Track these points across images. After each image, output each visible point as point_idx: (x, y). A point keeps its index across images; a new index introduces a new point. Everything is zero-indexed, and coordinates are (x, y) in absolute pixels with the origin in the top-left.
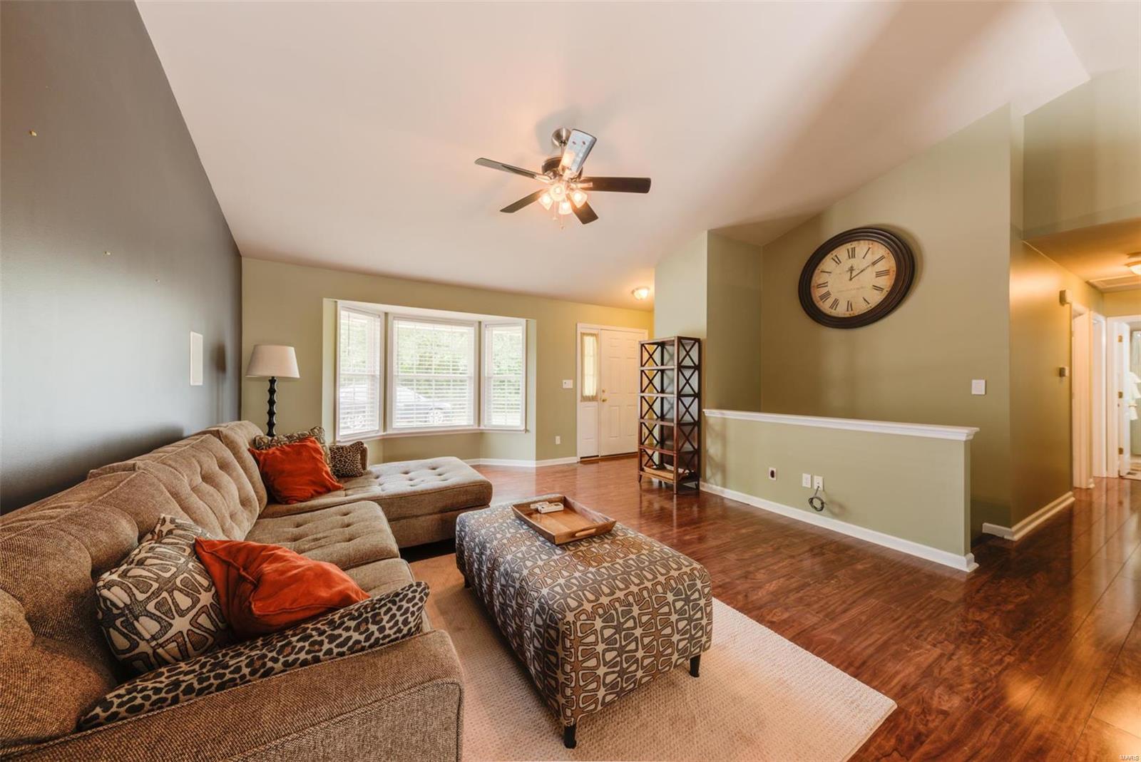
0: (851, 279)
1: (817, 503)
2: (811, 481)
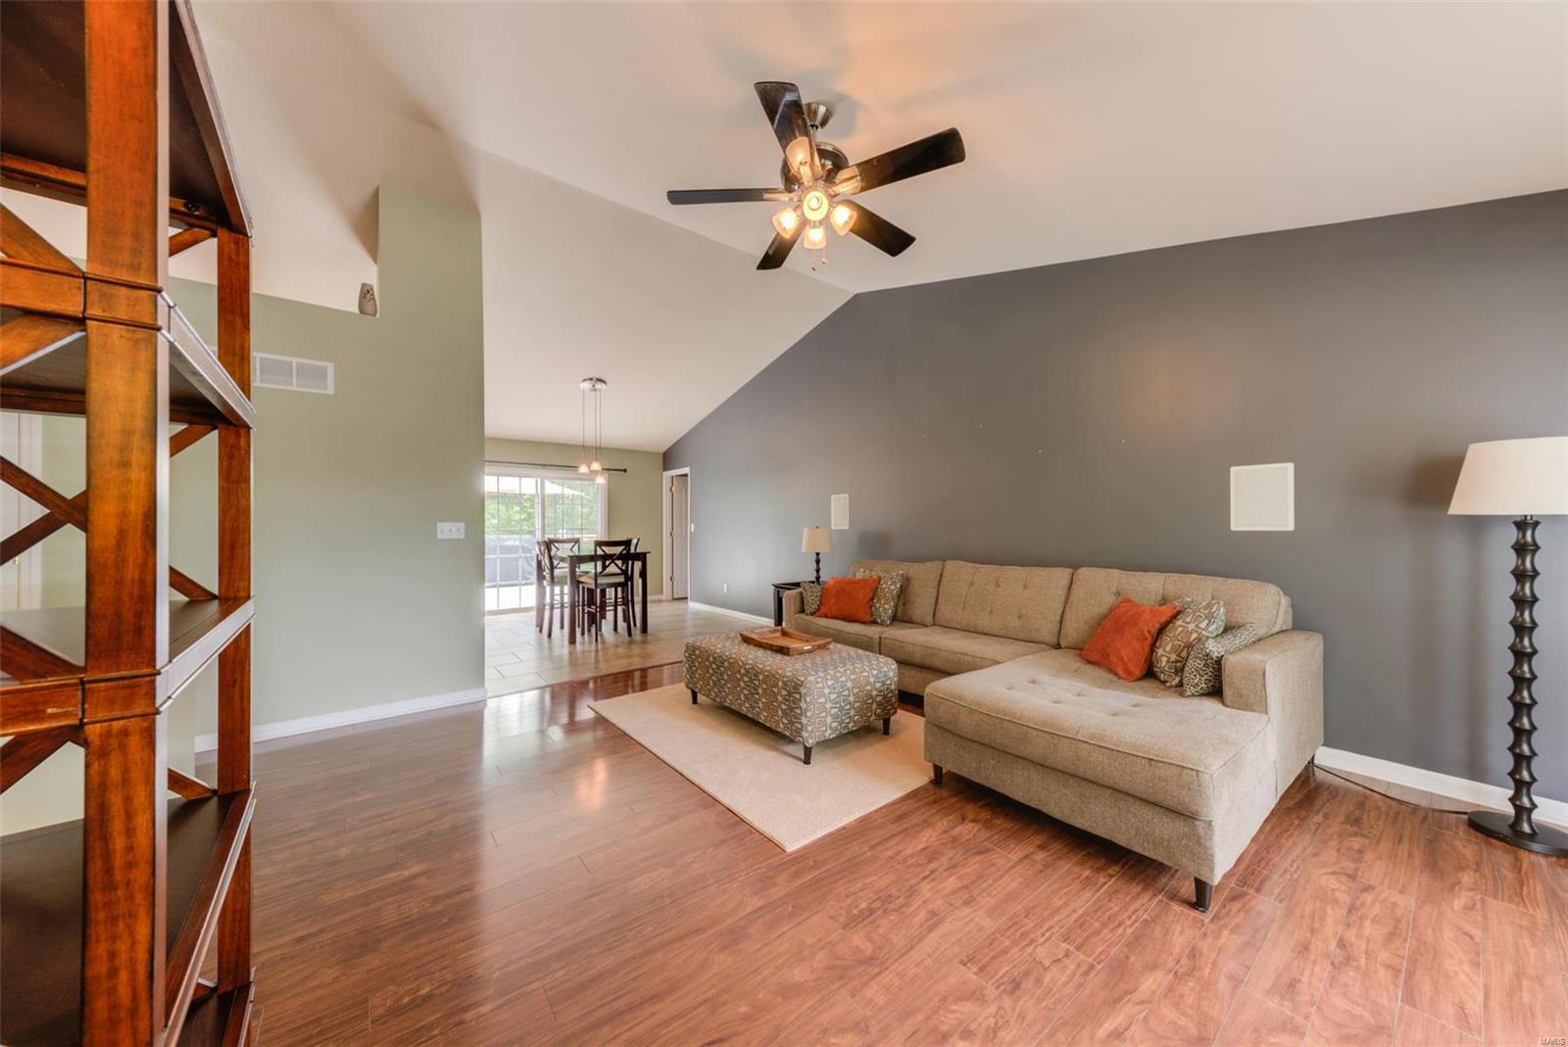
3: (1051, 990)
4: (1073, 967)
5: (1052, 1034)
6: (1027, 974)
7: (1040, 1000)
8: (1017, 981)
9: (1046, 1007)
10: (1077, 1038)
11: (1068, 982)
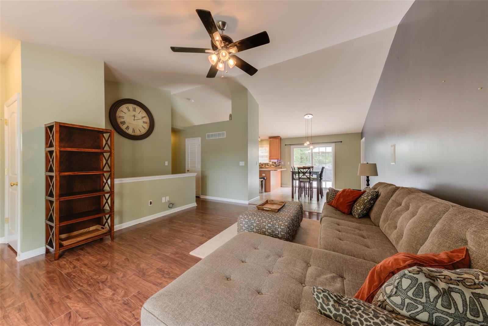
0: (134, 120)
1: (171, 205)
2: (165, 200)
3: (122, 313)
4: (130, 320)
5: (105, 312)
6: (130, 307)
7: (119, 310)
8: (128, 304)
9: (115, 311)
10: (101, 319)
11: (123, 318)
